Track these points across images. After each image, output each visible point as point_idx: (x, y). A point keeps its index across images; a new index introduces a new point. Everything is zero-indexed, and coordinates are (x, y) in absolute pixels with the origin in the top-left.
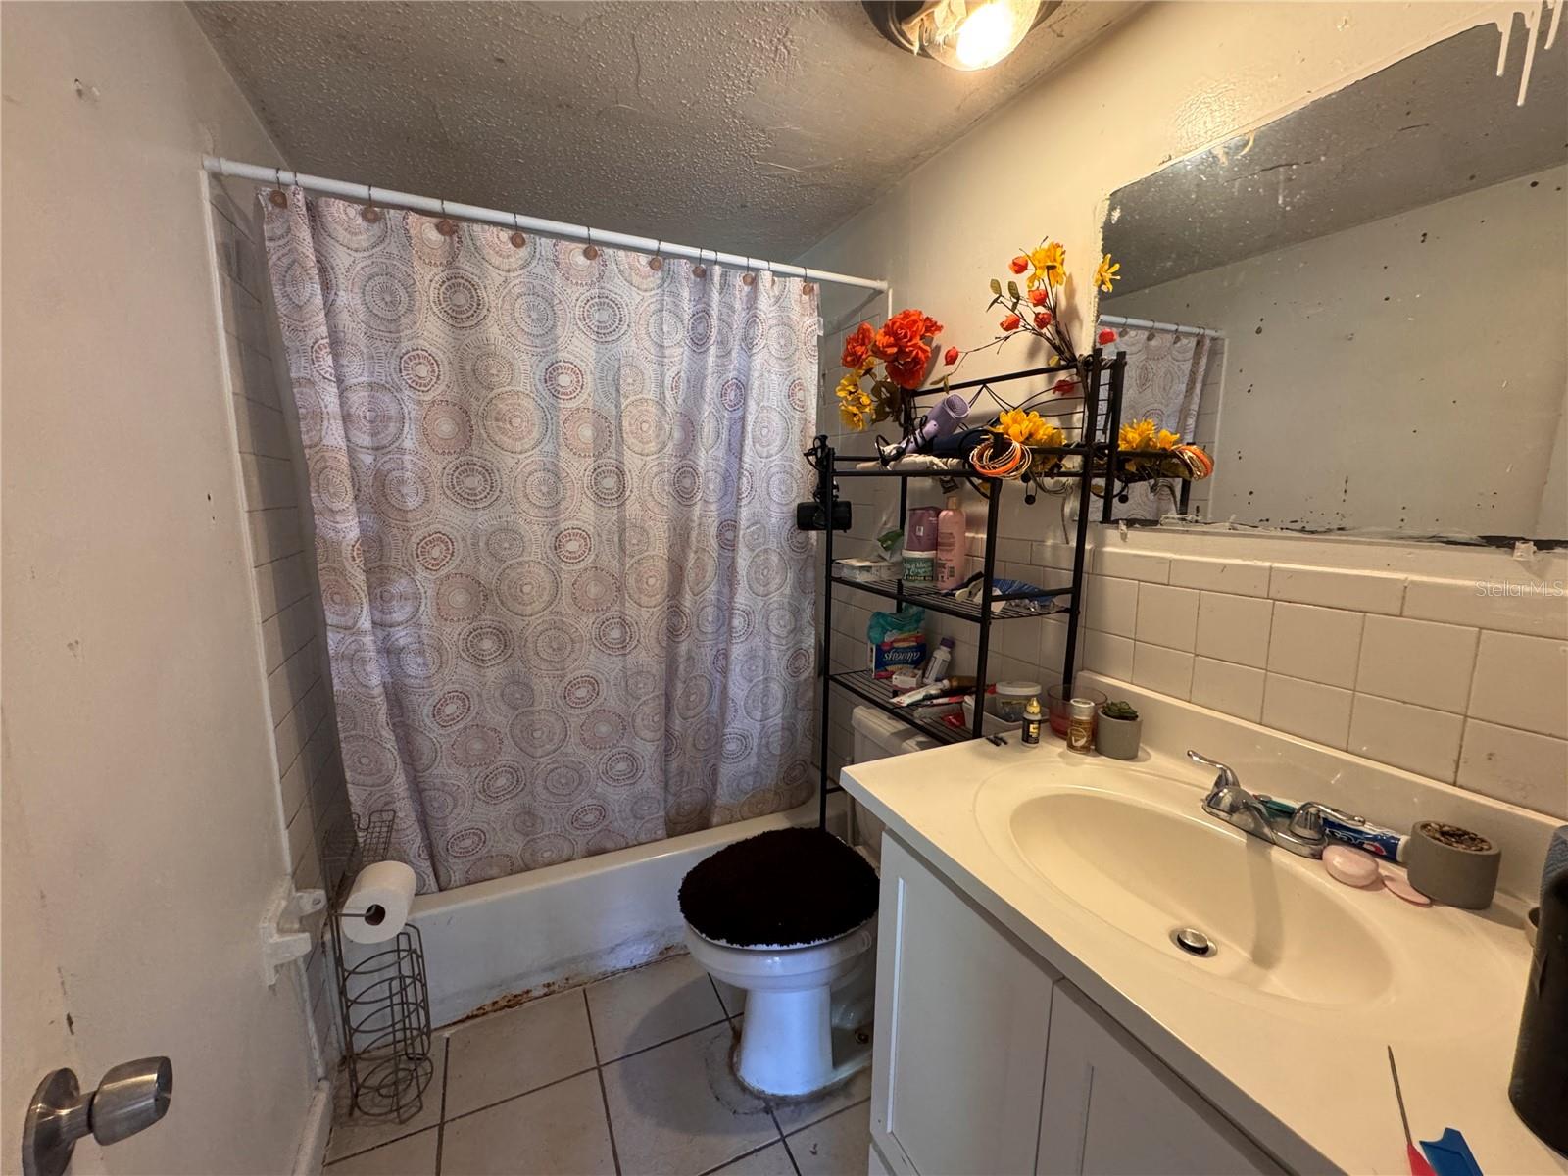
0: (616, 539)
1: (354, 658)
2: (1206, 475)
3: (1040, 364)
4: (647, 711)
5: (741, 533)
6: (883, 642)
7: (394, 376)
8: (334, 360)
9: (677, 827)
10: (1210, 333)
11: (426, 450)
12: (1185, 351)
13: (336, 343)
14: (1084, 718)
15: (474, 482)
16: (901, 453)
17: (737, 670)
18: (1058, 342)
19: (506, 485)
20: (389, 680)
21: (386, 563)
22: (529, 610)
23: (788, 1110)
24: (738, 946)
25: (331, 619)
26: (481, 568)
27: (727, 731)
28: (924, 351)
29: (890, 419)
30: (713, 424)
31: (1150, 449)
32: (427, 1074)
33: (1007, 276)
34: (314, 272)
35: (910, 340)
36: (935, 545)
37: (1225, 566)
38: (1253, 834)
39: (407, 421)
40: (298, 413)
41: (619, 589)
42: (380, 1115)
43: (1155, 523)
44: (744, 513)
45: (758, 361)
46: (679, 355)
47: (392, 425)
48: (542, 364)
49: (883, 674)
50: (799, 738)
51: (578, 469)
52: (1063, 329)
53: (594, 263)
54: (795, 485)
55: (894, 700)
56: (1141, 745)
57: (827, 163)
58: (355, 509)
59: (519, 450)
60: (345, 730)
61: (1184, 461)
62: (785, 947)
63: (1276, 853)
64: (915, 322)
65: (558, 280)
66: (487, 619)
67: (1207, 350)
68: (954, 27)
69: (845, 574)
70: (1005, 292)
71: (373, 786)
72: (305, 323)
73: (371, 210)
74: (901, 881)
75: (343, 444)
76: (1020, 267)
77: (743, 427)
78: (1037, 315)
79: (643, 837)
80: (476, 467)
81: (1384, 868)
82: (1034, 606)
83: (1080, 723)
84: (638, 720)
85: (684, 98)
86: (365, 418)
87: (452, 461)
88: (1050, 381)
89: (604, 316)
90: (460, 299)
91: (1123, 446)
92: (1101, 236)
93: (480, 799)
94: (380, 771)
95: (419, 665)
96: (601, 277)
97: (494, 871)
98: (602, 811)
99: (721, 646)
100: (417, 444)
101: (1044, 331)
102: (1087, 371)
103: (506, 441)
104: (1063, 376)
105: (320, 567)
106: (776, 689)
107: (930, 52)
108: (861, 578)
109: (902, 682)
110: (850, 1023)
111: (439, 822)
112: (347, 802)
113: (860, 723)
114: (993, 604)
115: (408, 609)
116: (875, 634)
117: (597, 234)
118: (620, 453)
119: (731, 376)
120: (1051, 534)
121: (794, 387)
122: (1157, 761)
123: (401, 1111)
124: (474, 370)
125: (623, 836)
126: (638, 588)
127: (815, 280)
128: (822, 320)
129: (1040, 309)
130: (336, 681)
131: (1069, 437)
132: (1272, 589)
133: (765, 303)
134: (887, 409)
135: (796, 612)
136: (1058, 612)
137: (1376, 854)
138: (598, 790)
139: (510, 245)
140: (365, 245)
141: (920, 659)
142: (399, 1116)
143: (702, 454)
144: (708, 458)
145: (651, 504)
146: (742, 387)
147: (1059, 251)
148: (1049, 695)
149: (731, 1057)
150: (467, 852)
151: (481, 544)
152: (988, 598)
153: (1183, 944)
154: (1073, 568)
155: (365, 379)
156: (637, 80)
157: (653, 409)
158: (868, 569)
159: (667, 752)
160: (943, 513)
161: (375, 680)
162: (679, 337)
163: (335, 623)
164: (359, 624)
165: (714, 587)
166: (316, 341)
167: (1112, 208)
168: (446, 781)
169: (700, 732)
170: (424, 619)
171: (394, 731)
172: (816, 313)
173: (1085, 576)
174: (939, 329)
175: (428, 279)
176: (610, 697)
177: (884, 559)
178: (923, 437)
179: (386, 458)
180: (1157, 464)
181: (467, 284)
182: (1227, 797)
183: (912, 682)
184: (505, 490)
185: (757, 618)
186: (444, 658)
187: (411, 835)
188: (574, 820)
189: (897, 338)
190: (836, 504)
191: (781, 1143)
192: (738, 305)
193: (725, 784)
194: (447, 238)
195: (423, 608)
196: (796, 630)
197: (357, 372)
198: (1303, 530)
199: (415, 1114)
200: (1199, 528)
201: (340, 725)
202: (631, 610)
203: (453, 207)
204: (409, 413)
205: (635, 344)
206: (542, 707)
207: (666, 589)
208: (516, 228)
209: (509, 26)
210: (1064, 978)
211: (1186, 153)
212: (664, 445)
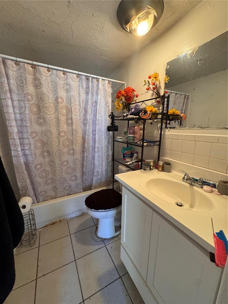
0: (71, 133)
1: (17, 156)
2: (185, 119)
3: (154, 97)
4: (79, 167)
5: (97, 132)
6: (124, 153)
7: (23, 98)
8: (10, 95)
9: (85, 190)
10: (187, 94)
11: (31, 114)
12: (182, 98)
13: (10, 91)
14: (161, 165)
15: (41, 121)
16: (127, 115)
17: (96, 159)
18: (157, 93)
19: (48, 121)
20: (25, 161)
21: (24, 137)
22: (54, 147)
23: (106, 241)
24: (96, 210)
25: (12, 148)
26: (44, 138)
27: (94, 171)
28: (132, 95)
29: (125, 109)
30: (90, 110)
31: (174, 114)
32: (36, 237)
33: (147, 79)
34: (5, 75)
35: (129, 93)
36: (134, 134)
37: (187, 135)
38: (191, 184)
39: (26, 108)
40: (3, 105)
41: (72, 143)
42: (27, 245)
43: (175, 128)
44: (97, 128)
45: (99, 97)
46: (83, 96)
47: (23, 108)
48: (55, 97)
49: (124, 159)
50: (109, 172)
51: (63, 119)
52: (158, 90)
53: (65, 76)
54: (107, 123)
55: (126, 164)
56: (172, 170)
57: (112, 57)
58: (16, 126)
59: (50, 114)
60: (16, 171)
61: (181, 116)
62: (105, 210)
63: (195, 187)
64: (130, 89)
65: (58, 79)
66: (45, 149)
67: (186, 98)
68: (136, 26)
69: (117, 140)
70: (147, 83)
71: (23, 182)
72: (4, 86)
73: (17, 63)
74: (126, 195)
75: (13, 112)
76: (150, 78)
77: (97, 111)
78: (153, 87)
79: (78, 192)
80: (42, 118)
81: (213, 189)
82: (152, 144)
83: (160, 166)
84: (77, 169)
85: (83, 41)
86: (17, 107)
87: (37, 116)
88: (156, 100)
89: (67, 87)
90: (37, 82)
91: (169, 113)
92: (165, 71)
93: (45, 185)
94: (24, 179)
95: (31, 158)
96: (67, 79)
97: (49, 199)
98: (70, 187)
99: (93, 154)
100: (29, 112)
101: (155, 90)
102: (162, 98)
103: (48, 113)
104: (158, 99)
105: (9, 138)
106: (104, 163)
107: (132, 32)
108: (120, 140)
109: (128, 160)
110: (118, 225)
111: (37, 189)
112: (18, 186)
113: (120, 168)
114: (144, 143)
115: (29, 146)
116: (123, 151)
117: (65, 70)
118: (72, 115)
119: (94, 100)
120: (156, 131)
121: (107, 102)
122: (174, 172)
123: (31, 245)
124: (40, 97)
125: (74, 191)
126: (76, 143)
127: (111, 81)
128: (112, 89)
129: (154, 86)
130: (14, 161)
131: (159, 112)
132: (195, 139)
133: (100, 85)
134: (125, 107)
135: (108, 148)
136: (156, 145)
137: (212, 187)
138: (69, 183)
139: (47, 71)
140: (16, 70)
141: (131, 156)
142: (30, 245)
143: (88, 116)
144: (90, 117)
145: (78, 126)
146: (96, 103)
147: (157, 74)
148: (155, 161)
149: (96, 232)
150: (43, 195)
151: (43, 133)
152: (143, 143)
153: (178, 205)
154: (159, 137)
155: (17, 99)
156: (73, 37)
157: (78, 106)
158: (121, 138)
159: (83, 175)
160: (135, 127)
161: (22, 161)
162: (83, 92)
163: (13, 149)
164: (18, 149)
165: (91, 143)
166: (6, 90)
167: (167, 66)
168: (38, 181)
169: (89, 171)
170: (32, 149)
171: (27, 171)
172: (111, 88)
173: (162, 139)
174: (135, 91)
175: (30, 78)
176: (71, 164)
177: (124, 137)
178: (131, 112)
179: (23, 115)
180: (175, 117)
181: (38, 79)
182: (186, 177)
183: (130, 160)
184: (48, 122)
185: (100, 149)
186: (37, 156)
187: (31, 192)
188: (64, 188)
189: (127, 93)
190: (115, 126)
191: (105, 247)
192: (95, 86)
193: (94, 181)
194: (34, 69)
195: (32, 146)
196: (108, 151)
197: (15, 97)
198: (201, 128)
199: (34, 245)
200: (183, 128)
201: (15, 170)
202: (74, 147)
203: (34, 63)
204: (27, 106)
205: (74, 93)
206: (57, 166)
207: (82, 143)
208: (48, 68)
209: (44, 23)
210: (155, 210)
211: (181, 54)
212: (81, 114)
